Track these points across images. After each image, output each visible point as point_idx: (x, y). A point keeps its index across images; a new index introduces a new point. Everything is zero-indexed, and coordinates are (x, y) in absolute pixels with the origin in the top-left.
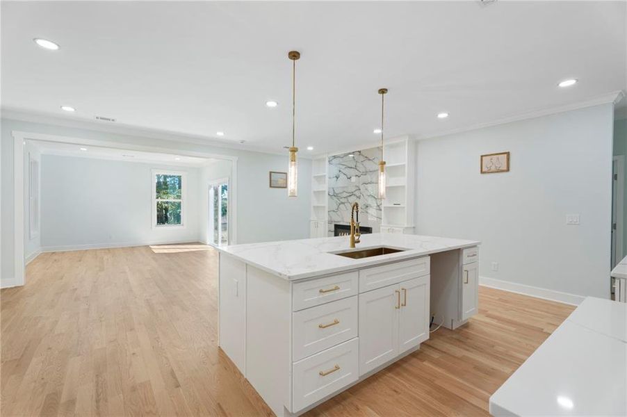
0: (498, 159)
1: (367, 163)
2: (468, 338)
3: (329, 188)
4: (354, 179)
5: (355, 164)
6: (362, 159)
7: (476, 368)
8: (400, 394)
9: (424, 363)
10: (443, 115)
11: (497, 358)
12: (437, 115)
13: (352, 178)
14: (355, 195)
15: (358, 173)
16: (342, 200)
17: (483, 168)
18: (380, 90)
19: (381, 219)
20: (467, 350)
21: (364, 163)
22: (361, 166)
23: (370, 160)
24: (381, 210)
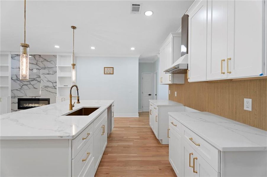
0: (110, 69)
1: (45, 63)
2: (115, 138)
3: (12, 75)
4: (35, 71)
5: (36, 62)
6: (41, 59)
7: (124, 147)
8: (109, 173)
9: (109, 155)
10: (93, 48)
11: (127, 141)
12: (90, 48)
13: (34, 70)
14: (36, 80)
15: (38, 67)
16: (24, 83)
17: (105, 72)
18: (72, 27)
19: (56, 93)
20: (117, 142)
21: (43, 62)
22: (41, 64)
23: (47, 61)
24: (56, 89)
